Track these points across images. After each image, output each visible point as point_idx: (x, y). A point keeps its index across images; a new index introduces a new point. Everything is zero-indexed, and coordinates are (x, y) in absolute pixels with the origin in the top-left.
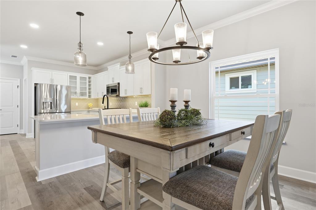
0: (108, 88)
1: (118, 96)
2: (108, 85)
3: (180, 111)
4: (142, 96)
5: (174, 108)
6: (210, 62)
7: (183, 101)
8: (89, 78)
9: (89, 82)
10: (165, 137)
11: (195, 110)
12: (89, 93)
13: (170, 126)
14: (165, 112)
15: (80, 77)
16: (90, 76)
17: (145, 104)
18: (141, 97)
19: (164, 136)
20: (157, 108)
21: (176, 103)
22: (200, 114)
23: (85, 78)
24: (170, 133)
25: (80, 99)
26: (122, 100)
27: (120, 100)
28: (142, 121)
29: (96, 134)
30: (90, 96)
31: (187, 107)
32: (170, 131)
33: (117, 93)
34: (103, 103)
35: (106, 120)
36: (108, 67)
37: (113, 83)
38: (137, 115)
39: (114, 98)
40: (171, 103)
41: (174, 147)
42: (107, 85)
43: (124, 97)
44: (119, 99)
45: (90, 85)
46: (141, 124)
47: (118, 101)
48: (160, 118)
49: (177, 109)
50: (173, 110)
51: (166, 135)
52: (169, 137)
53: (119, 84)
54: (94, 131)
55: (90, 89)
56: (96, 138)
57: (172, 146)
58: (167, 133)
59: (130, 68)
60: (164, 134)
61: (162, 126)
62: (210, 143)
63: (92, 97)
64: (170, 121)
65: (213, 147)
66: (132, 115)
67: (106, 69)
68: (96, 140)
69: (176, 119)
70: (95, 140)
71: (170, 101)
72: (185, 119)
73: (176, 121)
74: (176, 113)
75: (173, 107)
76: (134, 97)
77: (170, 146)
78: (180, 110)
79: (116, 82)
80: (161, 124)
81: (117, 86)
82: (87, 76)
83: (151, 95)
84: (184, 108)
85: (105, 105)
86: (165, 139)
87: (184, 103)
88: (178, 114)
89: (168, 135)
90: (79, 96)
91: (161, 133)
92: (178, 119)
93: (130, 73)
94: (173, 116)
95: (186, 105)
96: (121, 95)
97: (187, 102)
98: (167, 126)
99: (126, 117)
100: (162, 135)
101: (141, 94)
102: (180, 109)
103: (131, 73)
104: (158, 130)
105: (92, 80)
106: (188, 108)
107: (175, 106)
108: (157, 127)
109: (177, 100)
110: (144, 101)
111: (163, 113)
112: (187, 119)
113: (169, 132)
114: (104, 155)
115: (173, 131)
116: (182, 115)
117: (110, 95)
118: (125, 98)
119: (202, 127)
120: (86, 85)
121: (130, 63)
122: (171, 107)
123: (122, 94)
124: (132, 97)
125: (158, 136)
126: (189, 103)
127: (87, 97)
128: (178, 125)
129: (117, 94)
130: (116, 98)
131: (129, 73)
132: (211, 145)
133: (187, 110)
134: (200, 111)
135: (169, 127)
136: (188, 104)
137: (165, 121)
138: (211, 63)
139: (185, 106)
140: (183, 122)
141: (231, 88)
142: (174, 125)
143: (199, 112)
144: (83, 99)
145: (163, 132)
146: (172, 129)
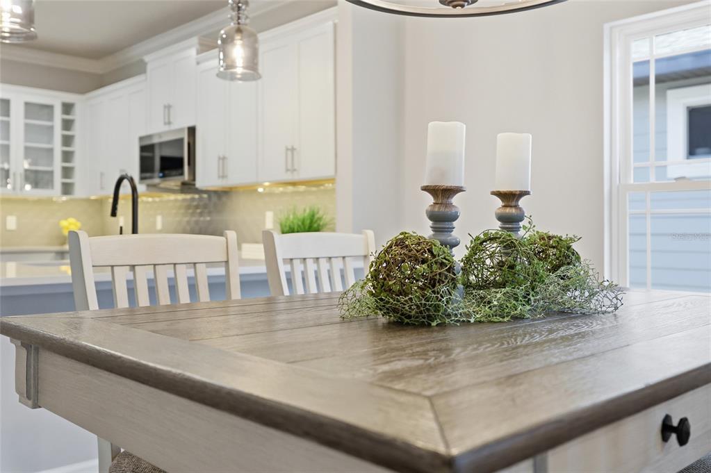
0: (147, 150)
1: (188, 187)
2: (150, 137)
3: (478, 245)
4: (294, 184)
5: (446, 225)
6: (607, 26)
7: (493, 193)
8: (68, 108)
9: (67, 125)
10: (399, 386)
11: (550, 238)
12: (67, 172)
13: (429, 316)
14: (400, 243)
15: (27, 104)
16: (69, 98)
17: (308, 222)
18: (290, 188)
19: (397, 376)
20: (360, 233)
21: (456, 200)
22: (578, 258)
23: (50, 107)
24: (431, 361)
25: (25, 201)
26: (205, 206)
27: (197, 207)
28: (286, 292)
29: (37, 360)
30: (67, 189)
31: (511, 221)
32: (429, 347)
33: (182, 174)
34: (114, 214)
35: (106, 293)
36: (146, 58)
37: (166, 128)
38: (262, 269)
39: (172, 197)
40: (429, 199)
41: (463, 455)
42: (141, 139)
43: (216, 192)
44: (193, 199)
45: (67, 141)
46: (282, 306)
47: (188, 207)
48: (375, 276)
49: (464, 233)
50: (444, 237)
51: (409, 369)
52: (425, 384)
53: (192, 131)
54: (23, 345)
55: (67, 156)
56: (37, 378)
57: (455, 451)
58: (412, 355)
59: (238, 52)
60: (398, 365)
61: (382, 320)
62: (667, 419)
63: (79, 192)
64: (428, 293)
65: (683, 440)
66: (237, 271)
67: (138, 68)
68: (37, 392)
69: (460, 286)
70: (32, 392)
71: (426, 189)
72: (503, 285)
73: (456, 295)
74: (459, 255)
75: (442, 220)
76: (260, 190)
77: (435, 455)
78: (478, 238)
79: (181, 123)
80: (383, 306)
81: (181, 140)
82: (55, 99)
83: (331, 180)
84: (495, 226)
85: (121, 224)
86: (403, 399)
87: (499, 202)
88: (468, 260)
89: (418, 370)
90: (18, 186)
91: (381, 355)
92: (468, 285)
93: (240, 79)
94: (442, 264)
95: (508, 210)
96: (199, 184)
97: (510, 198)
98: (409, 317)
99: (209, 277)
100: (386, 368)
101: (289, 177)
102: (478, 232)
103: (244, 78)
104: (361, 343)
105: (77, 115)
106: (518, 229)
107: (454, 217)
108: (355, 325)
109: (462, 184)
110: (302, 208)
111: (387, 251)
112: (516, 283)
113: (425, 353)
114: (88, 458)
115: (443, 345)
116: (488, 262)
117: (156, 181)
118: (222, 195)
119: (596, 326)
120: (51, 140)
121: (239, 31)
122: (430, 223)
123: (206, 177)
124: (250, 190)
125: (359, 375)
126: (522, 202)
127: (56, 192)
128: (468, 315)
129: (186, 177)
130: (180, 197)
131: (233, 77)
132: (674, 429)
133: (514, 236)
134: (574, 246)
135: (422, 325)
136: (516, 207)
137: (400, 293)
138: (611, 28)
139: (501, 218)
140: (497, 296)
141: (692, 152)
142: (449, 316)
143: (569, 248)
144: (39, 202)
145: (393, 350)
146: (440, 335)
